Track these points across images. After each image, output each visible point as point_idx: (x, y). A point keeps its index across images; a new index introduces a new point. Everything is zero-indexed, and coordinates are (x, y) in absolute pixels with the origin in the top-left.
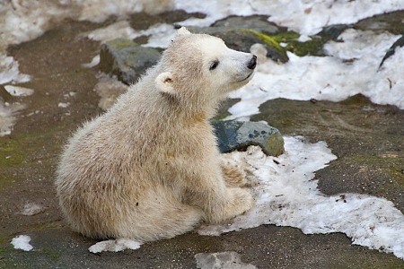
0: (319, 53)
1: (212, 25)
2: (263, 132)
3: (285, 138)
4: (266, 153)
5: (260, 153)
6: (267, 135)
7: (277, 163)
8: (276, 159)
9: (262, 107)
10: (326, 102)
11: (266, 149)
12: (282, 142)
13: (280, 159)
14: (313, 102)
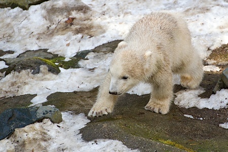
0: (76, 66)
1: (18, 57)
2: (50, 111)
3: (62, 113)
4: (53, 122)
5: (50, 122)
6: (52, 112)
7: (59, 127)
8: (58, 125)
9: (48, 98)
10: (82, 92)
11: (53, 120)
12: (61, 115)
13: (60, 125)
14: (75, 92)
